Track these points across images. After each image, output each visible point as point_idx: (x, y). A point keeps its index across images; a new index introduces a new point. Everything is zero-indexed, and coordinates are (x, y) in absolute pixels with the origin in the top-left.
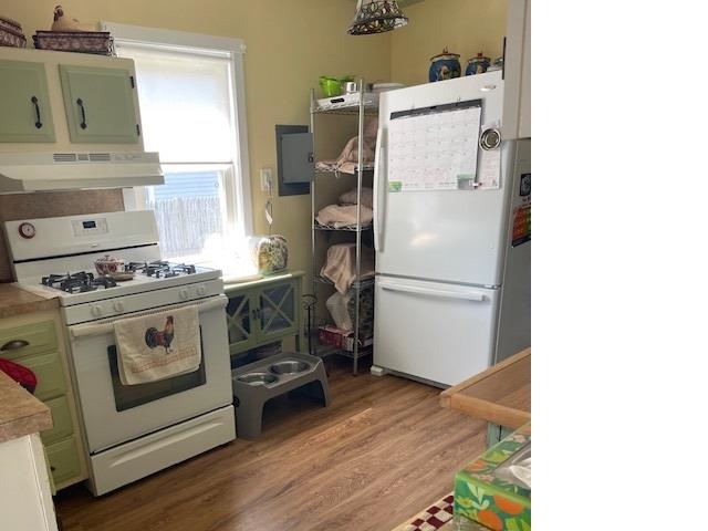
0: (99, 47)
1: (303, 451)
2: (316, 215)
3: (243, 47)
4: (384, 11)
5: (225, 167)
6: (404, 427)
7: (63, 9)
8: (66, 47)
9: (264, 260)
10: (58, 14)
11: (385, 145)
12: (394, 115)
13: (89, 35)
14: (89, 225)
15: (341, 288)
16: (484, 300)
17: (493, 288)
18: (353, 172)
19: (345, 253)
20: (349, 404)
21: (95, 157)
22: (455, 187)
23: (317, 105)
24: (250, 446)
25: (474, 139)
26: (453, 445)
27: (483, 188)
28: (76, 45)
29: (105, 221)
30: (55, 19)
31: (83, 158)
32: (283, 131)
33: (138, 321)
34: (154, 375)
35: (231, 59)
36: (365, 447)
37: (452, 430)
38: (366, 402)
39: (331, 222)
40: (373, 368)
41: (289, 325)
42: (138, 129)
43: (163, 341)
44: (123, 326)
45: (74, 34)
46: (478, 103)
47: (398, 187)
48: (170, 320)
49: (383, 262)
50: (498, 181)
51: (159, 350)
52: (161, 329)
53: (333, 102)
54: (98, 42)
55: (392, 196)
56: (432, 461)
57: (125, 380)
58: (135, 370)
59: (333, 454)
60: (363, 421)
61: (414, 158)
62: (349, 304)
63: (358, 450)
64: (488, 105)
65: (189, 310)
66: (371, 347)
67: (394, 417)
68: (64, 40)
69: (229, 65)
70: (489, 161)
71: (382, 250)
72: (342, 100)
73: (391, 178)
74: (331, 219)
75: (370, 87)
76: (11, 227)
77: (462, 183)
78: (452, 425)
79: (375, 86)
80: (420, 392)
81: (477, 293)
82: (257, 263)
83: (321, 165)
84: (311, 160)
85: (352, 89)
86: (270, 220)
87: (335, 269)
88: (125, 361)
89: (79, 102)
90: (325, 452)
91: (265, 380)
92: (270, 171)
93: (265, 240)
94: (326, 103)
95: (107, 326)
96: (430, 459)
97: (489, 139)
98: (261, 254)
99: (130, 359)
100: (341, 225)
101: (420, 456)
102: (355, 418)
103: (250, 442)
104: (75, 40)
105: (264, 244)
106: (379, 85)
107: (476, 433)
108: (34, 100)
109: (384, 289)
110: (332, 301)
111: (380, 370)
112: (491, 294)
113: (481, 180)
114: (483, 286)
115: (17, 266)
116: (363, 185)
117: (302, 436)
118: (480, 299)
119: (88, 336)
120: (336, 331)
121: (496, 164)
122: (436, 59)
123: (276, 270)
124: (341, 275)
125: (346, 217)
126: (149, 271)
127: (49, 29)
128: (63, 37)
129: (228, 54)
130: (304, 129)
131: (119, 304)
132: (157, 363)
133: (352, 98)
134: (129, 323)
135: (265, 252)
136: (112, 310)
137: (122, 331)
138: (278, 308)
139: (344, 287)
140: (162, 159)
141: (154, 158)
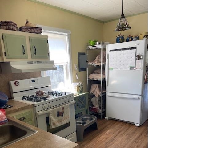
0: (39, 32)
1: (97, 143)
2: (89, 76)
3: (70, 32)
4: (126, 26)
5: (66, 64)
6: (121, 134)
7: (28, 20)
8: (30, 31)
9: (78, 89)
10: (27, 22)
11: (108, 58)
12: (111, 51)
13: (36, 28)
14: (33, 81)
15: (97, 96)
16: (139, 98)
17: (141, 95)
18: (100, 65)
19: (97, 86)
20: (104, 128)
21: (38, 62)
22: (129, 69)
23: (88, 47)
24: (81, 143)
25: (134, 57)
26: (137, 139)
27: (137, 70)
28: (33, 31)
29: (37, 80)
30: (26, 23)
31: (35, 62)
32: (80, 54)
33: (55, 109)
34: (59, 125)
35: (67, 35)
36: (114, 141)
37: (135, 134)
38: (108, 127)
39: (93, 78)
40: (106, 118)
41: (85, 107)
42: (49, 54)
43: (61, 115)
44: (52, 111)
45: (32, 28)
46: (135, 48)
47: (112, 69)
48: (63, 108)
49: (108, 89)
50: (141, 68)
51: (60, 117)
52: (61, 111)
53: (93, 47)
54: (38, 30)
55: (110, 72)
56: (134, 144)
57: (51, 127)
58: (54, 124)
59: (106, 144)
60: (109, 133)
61: (117, 62)
62: (98, 100)
63: (112, 142)
64: (137, 49)
65: (67, 105)
66: (105, 111)
67: (118, 132)
68: (30, 29)
69: (67, 37)
70: (138, 63)
71: (108, 85)
72: (96, 46)
73: (110, 67)
74: (93, 77)
75: (103, 43)
76: (12, 83)
77: (131, 68)
78: (134, 133)
79: (104, 43)
80: (121, 124)
81: (136, 97)
82: (77, 90)
83: (90, 63)
84: (87, 62)
85: (98, 44)
86: (78, 78)
87: (94, 91)
88: (52, 121)
89: (34, 47)
90: (104, 143)
91: (82, 123)
92: (76, 65)
93: (78, 84)
94: (91, 47)
95: (47, 112)
96: (133, 143)
97: (138, 57)
98: (77, 88)
99: (53, 121)
100: (97, 79)
101: (130, 143)
102: (107, 132)
103: (81, 142)
104: (33, 29)
105: (78, 85)
106: (106, 43)
107: (141, 135)
108: (23, 46)
109: (108, 96)
110: (93, 99)
111: (108, 118)
112: (140, 97)
113: (136, 67)
114: (138, 95)
115: (14, 94)
116: (103, 69)
117: (95, 139)
118: (137, 98)
119: (42, 115)
120: (95, 108)
121: (140, 63)
122: (118, 36)
123: (81, 92)
124: (96, 92)
125: (98, 77)
126: (53, 94)
127: (24, 26)
128: (29, 28)
129: (66, 34)
130: (84, 54)
131: (50, 105)
132: (60, 121)
133: (99, 46)
134: (53, 110)
135: (78, 87)
136: (48, 107)
137: (51, 113)
138: (82, 102)
139: (98, 96)
140: (54, 62)
141: (52, 62)
